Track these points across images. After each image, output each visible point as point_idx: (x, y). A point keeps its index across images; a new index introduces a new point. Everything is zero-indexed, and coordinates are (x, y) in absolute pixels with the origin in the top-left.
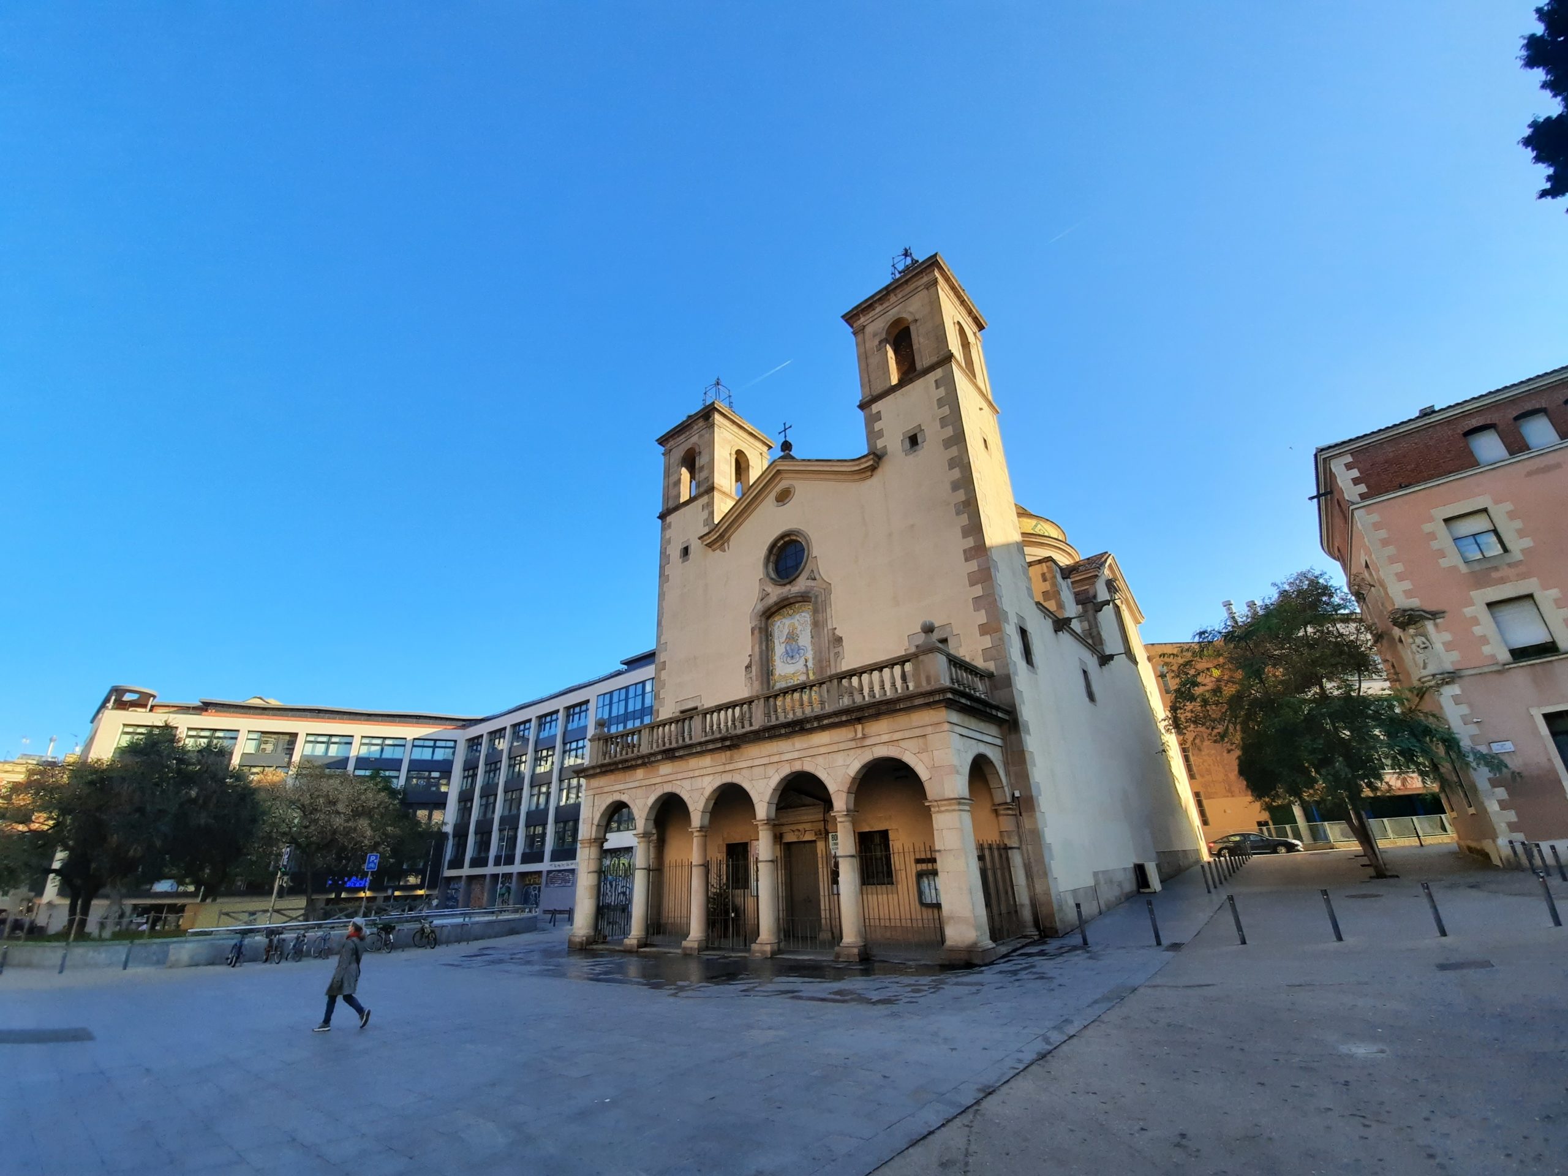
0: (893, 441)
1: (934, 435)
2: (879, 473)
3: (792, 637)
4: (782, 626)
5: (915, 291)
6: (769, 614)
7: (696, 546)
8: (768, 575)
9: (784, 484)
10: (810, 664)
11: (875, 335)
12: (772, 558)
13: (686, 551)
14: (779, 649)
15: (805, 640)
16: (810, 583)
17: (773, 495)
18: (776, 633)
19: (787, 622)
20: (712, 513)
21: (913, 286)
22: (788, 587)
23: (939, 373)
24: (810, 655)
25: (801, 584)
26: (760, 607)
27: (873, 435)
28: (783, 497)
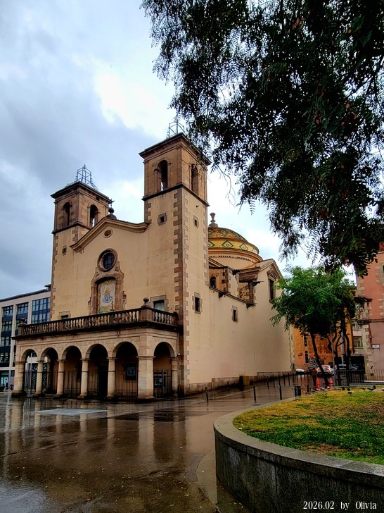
0: (154, 218)
1: (171, 218)
2: (147, 231)
3: (107, 293)
4: (104, 288)
5: (172, 149)
6: (99, 282)
7: (69, 250)
8: (99, 266)
9: (108, 228)
10: (114, 304)
11: (153, 166)
12: (101, 260)
13: (64, 251)
14: (102, 297)
15: (112, 294)
16: (116, 272)
17: (103, 232)
18: (101, 290)
19: (106, 286)
20: (77, 235)
21: (171, 146)
22: (107, 273)
23: (176, 191)
24: (114, 300)
25: (112, 273)
26: (96, 279)
27: (147, 214)
28: (108, 234)
